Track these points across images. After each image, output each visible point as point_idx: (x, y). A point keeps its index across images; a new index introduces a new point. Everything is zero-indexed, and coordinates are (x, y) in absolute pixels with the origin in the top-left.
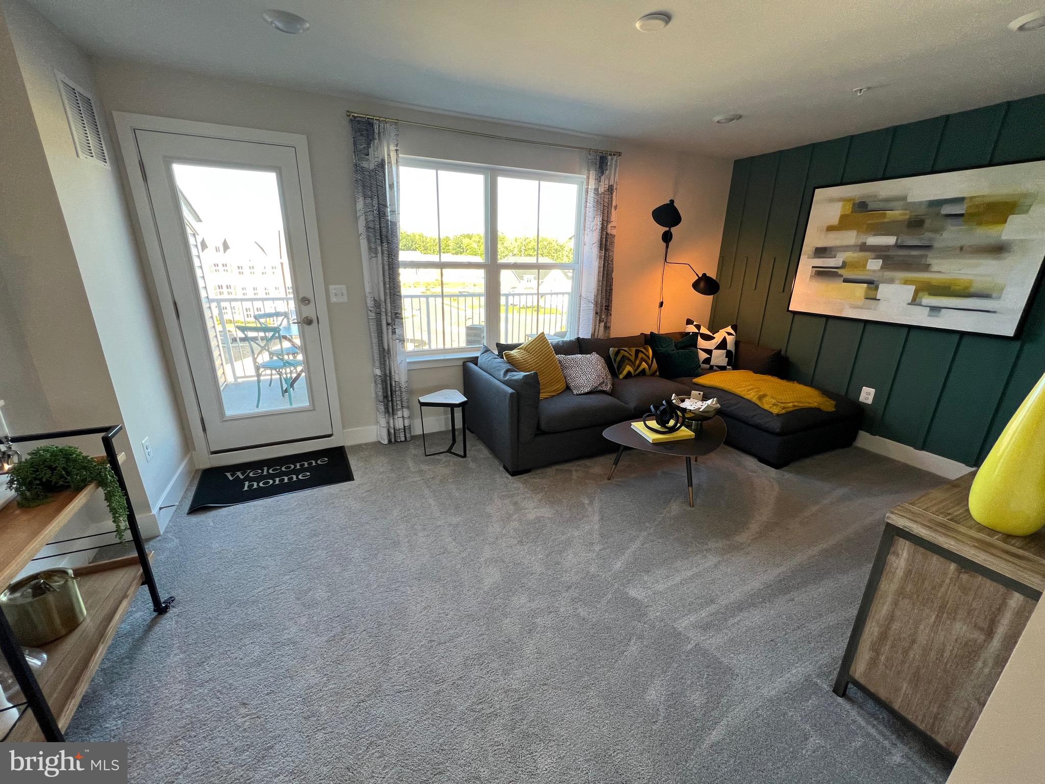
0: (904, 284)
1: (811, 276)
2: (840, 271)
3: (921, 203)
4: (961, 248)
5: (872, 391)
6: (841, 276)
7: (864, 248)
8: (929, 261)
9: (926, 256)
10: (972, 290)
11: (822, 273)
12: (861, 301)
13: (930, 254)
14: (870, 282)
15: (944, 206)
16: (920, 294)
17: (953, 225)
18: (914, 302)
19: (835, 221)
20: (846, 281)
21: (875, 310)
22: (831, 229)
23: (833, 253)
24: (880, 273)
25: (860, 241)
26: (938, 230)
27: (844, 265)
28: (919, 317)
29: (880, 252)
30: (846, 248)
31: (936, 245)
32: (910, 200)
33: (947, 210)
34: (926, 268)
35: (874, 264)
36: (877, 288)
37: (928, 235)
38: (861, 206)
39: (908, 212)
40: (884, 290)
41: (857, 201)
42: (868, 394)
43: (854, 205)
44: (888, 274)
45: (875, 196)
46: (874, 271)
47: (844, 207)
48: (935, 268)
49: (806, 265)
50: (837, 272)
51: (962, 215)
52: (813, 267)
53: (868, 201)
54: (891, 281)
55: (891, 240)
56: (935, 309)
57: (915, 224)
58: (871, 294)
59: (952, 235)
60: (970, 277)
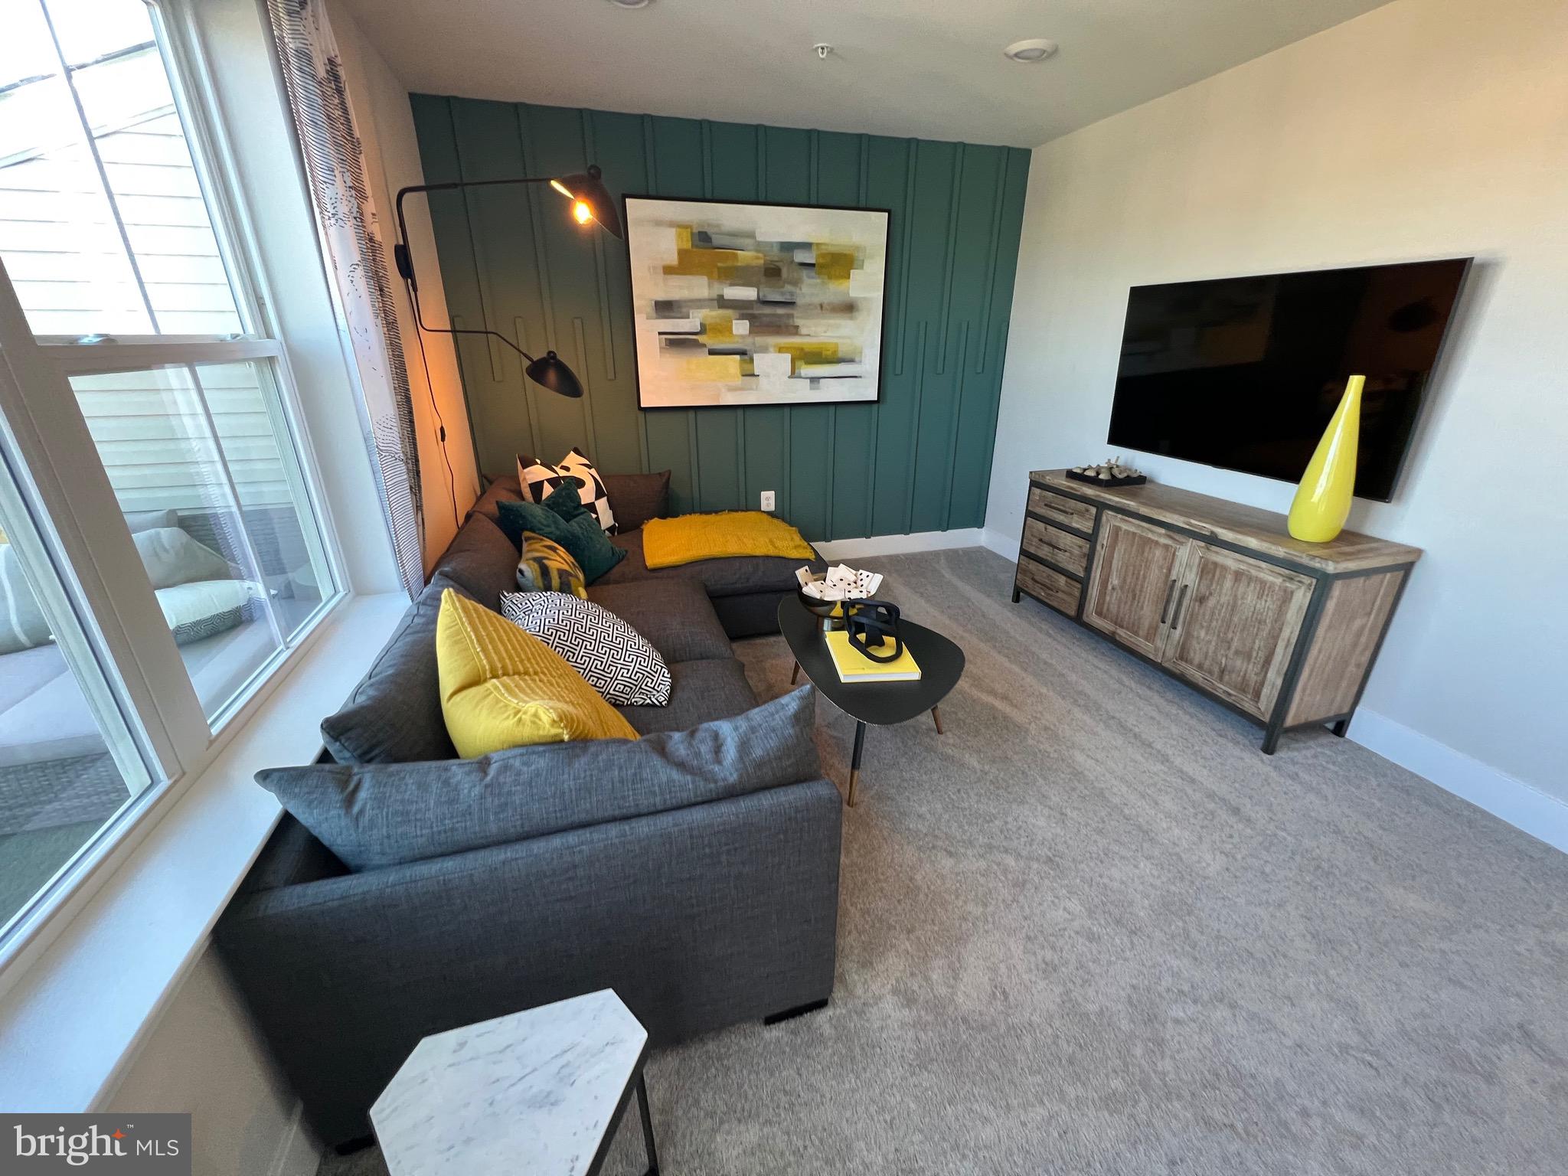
0: (779, 352)
1: (660, 348)
2: (701, 339)
3: (771, 244)
4: (821, 306)
5: (772, 494)
6: (704, 345)
7: (722, 302)
8: (798, 322)
9: (791, 316)
10: (840, 355)
11: (677, 343)
12: (739, 381)
13: (795, 313)
14: (742, 353)
15: (796, 251)
16: (798, 363)
17: (809, 277)
18: (794, 374)
19: (673, 259)
20: (712, 352)
21: (757, 389)
22: (668, 270)
23: (684, 310)
24: (750, 340)
25: (714, 294)
26: (796, 283)
27: (703, 330)
28: (801, 393)
29: (741, 308)
30: (698, 303)
31: (800, 301)
32: (760, 238)
33: (800, 257)
34: (795, 331)
35: (741, 327)
36: (752, 360)
37: (788, 288)
38: (703, 238)
39: (761, 255)
40: (761, 362)
41: (695, 231)
42: (768, 499)
43: (692, 234)
44: (760, 340)
45: (718, 226)
46: (743, 337)
47: (679, 236)
48: (803, 331)
49: (648, 330)
50: (696, 341)
51: (813, 265)
52: (660, 333)
53: (710, 231)
54: (764, 349)
55: (749, 293)
56: (814, 380)
57: (772, 272)
58: (747, 366)
59: (810, 290)
60: (835, 341)
